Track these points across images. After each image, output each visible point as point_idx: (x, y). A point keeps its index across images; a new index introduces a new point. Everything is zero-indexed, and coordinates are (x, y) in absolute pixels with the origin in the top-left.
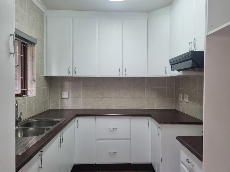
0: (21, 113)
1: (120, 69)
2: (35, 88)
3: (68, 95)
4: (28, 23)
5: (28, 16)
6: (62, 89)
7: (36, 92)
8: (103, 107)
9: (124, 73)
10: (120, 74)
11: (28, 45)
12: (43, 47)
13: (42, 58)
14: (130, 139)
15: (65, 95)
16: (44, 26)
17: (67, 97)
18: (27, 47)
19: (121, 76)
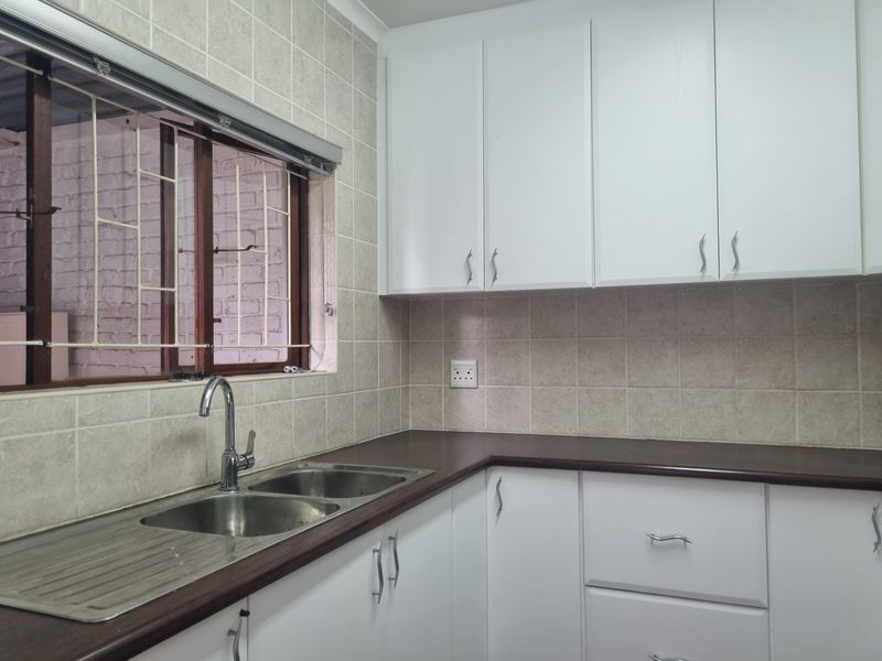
0: (252, 435)
1: (702, 243)
2: (335, 341)
3: (473, 374)
4: (302, 81)
5: (297, 53)
6: (453, 348)
7: (339, 359)
8: (627, 430)
9: (728, 262)
10: (704, 268)
11: (311, 173)
12: (373, 177)
13: (367, 221)
14: (765, 604)
15: (463, 374)
16: (376, 99)
17: (472, 383)
18: (307, 182)
19: (712, 275)
